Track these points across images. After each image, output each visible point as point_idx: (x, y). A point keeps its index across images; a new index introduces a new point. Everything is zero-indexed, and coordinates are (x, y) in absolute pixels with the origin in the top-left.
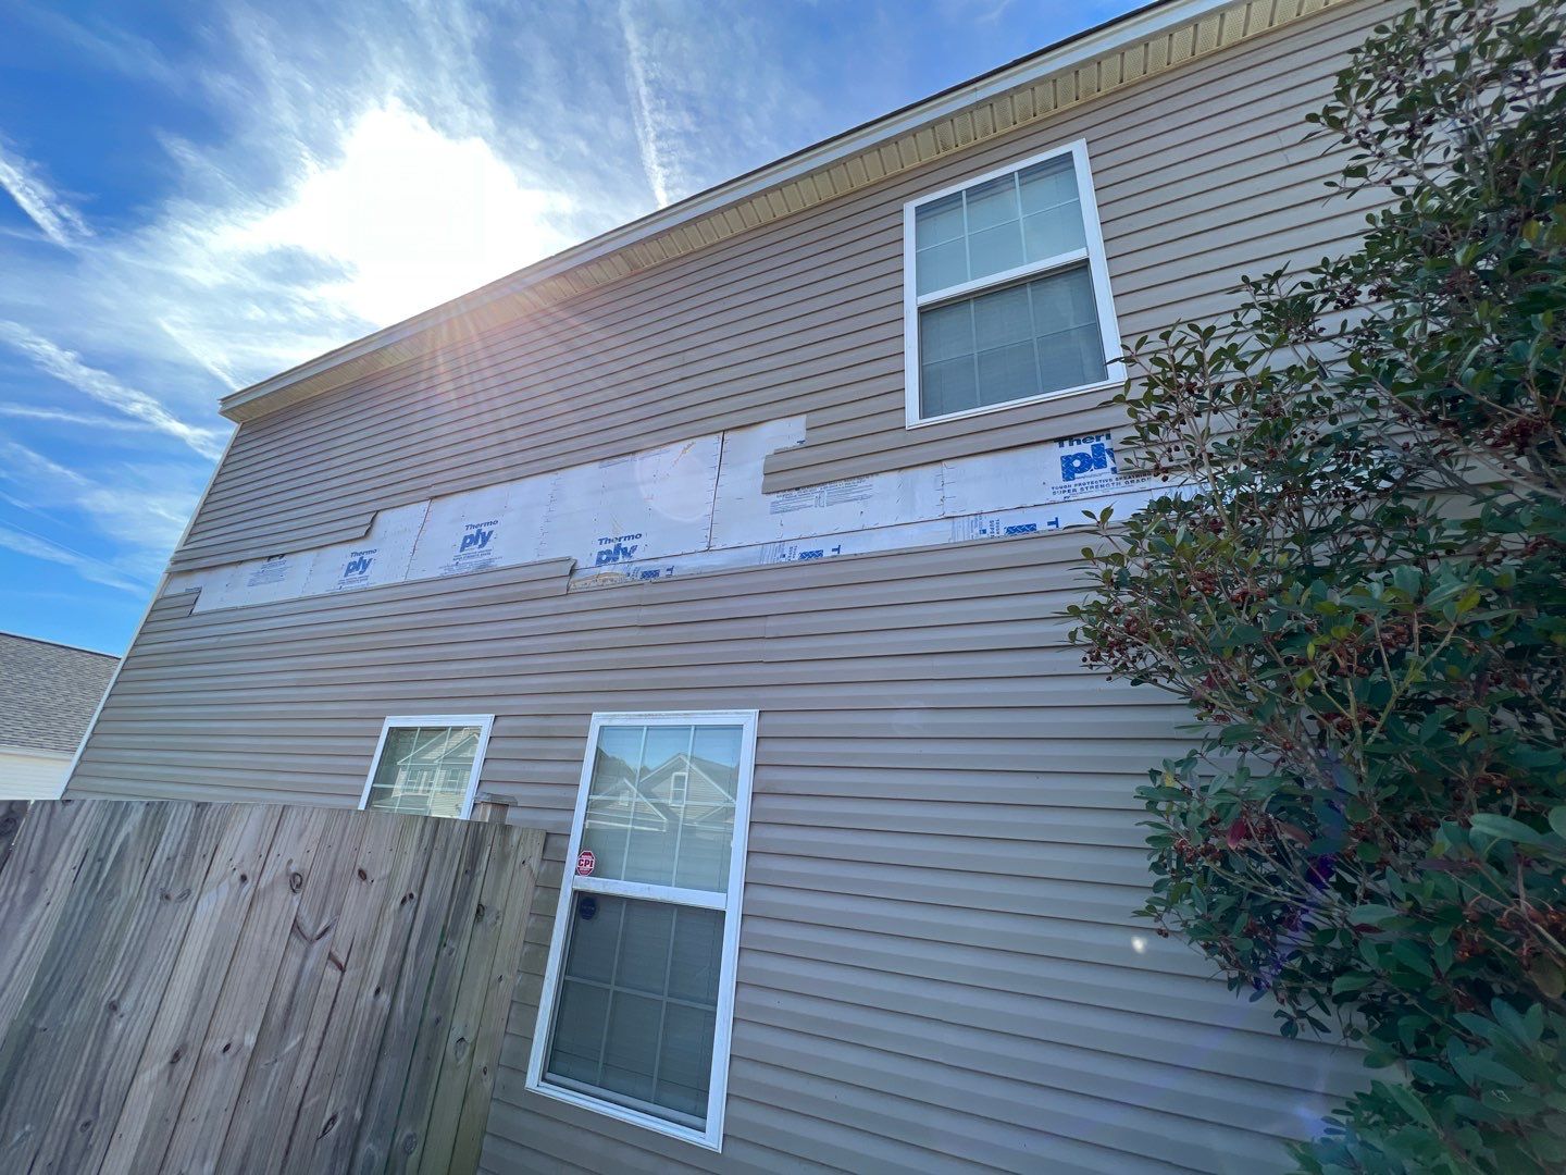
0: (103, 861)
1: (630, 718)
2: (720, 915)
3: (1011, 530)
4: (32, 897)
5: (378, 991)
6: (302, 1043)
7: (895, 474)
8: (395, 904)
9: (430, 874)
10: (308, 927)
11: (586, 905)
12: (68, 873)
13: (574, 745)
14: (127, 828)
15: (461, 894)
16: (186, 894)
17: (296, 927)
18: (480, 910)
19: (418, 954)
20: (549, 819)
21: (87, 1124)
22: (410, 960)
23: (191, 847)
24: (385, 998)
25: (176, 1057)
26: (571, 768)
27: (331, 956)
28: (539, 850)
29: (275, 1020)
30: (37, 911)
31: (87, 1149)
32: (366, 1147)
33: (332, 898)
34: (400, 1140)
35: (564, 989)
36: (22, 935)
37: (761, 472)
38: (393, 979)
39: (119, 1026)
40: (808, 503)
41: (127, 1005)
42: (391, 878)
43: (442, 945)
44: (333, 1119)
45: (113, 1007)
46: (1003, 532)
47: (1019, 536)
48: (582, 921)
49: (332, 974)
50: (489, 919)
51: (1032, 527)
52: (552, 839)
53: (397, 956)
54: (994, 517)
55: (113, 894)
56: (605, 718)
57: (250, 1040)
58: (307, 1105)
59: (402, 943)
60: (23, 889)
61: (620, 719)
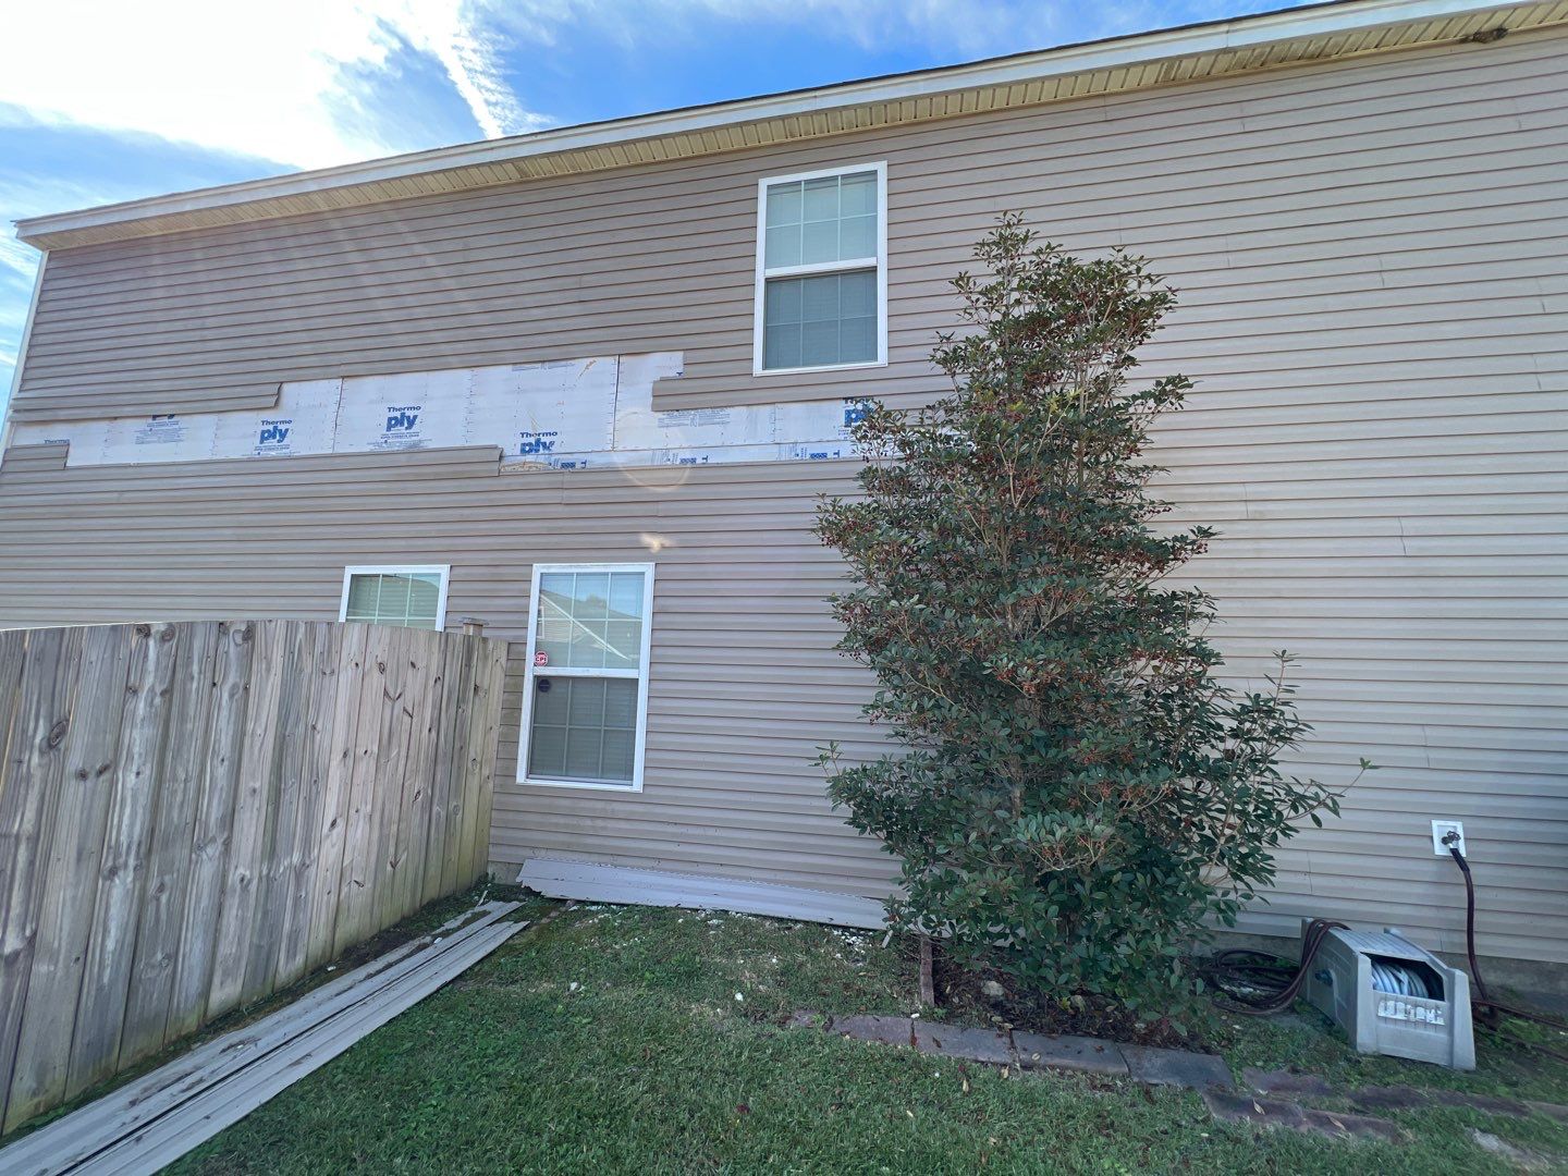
0: (293, 653)
1: (564, 567)
2: (635, 681)
3: (813, 456)
4: (268, 670)
5: (430, 730)
6: (399, 753)
7: (744, 408)
8: (432, 682)
9: (447, 667)
10: (391, 693)
11: (543, 684)
12: (280, 660)
13: (523, 586)
14: (300, 636)
15: (465, 678)
16: (333, 672)
17: (386, 693)
18: (476, 688)
19: (447, 711)
20: (510, 634)
21: (315, 781)
22: (443, 714)
23: (330, 647)
24: (434, 733)
25: (345, 755)
26: (522, 601)
27: (405, 710)
28: (505, 652)
29: (385, 741)
30: (272, 680)
31: (318, 793)
32: (435, 809)
33: (400, 679)
34: (451, 808)
35: (534, 731)
36: (269, 690)
37: (650, 393)
38: (436, 725)
39: (318, 737)
40: (686, 422)
41: (319, 727)
42: (427, 667)
43: (458, 707)
44: (419, 793)
45: (314, 728)
46: (808, 457)
47: (817, 460)
48: (542, 694)
49: (407, 719)
50: (481, 694)
51: (824, 455)
52: (513, 647)
53: (437, 712)
54: (805, 446)
55: (301, 671)
56: (544, 567)
57: (376, 750)
58: (406, 784)
59: (438, 706)
60: (264, 666)
61: (555, 568)
